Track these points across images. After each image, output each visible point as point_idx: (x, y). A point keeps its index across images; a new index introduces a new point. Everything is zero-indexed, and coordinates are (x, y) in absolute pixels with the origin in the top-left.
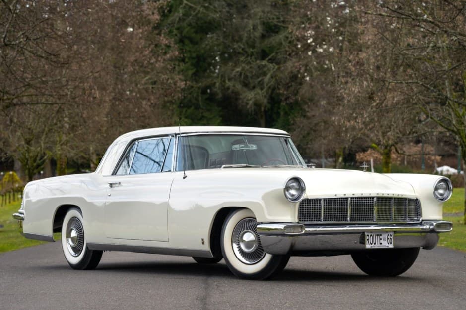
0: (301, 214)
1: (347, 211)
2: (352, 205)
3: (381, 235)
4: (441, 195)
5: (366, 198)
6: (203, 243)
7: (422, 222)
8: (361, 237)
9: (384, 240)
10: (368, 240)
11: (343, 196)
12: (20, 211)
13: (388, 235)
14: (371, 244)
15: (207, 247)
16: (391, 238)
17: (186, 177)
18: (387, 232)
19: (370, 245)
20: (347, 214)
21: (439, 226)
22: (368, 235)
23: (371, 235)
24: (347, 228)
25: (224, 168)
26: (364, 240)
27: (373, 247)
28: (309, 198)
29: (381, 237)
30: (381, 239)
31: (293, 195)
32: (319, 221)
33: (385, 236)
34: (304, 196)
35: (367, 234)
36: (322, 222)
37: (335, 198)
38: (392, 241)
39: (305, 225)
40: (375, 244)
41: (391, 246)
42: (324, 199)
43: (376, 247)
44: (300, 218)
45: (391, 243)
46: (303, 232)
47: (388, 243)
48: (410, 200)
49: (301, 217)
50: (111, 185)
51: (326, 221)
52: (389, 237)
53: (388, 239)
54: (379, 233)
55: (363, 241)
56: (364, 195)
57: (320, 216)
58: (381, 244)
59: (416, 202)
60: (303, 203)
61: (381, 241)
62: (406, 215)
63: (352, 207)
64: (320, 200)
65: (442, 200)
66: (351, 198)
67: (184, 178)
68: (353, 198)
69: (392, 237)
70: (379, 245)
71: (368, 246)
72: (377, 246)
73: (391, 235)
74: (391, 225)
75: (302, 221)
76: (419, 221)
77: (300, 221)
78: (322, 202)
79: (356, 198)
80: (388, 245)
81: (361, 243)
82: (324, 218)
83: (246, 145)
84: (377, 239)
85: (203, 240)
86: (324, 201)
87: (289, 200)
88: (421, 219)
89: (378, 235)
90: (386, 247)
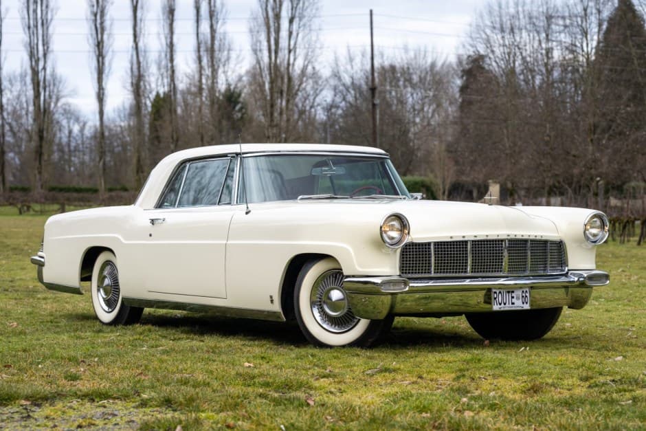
0: (403, 264)
1: (467, 260)
2: (473, 250)
3: (513, 292)
4: (595, 235)
5: (493, 241)
6: (272, 301)
7: (567, 273)
8: (486, 295)
9: (518, 298)
10: (495, 298)
11: (462, 239)
12: (40, 253)
13: (523, 292)
14: (500, 304)
15: (277, 307)
16: (526, 296)
17: (250, 212)
18: (521, 288)
19: (499, 306)
20: (467, 263)
21: (591, 278)
22: (495, 293)
23: (500, 292)
24: (467, 282)
25: (302, 199)
26: (490, 299)
27: (502, 309)
28: (415, 241)
29: (513, 295)
30: (513, 297)
31: (393, 238)
32: (428, 273)
33: (518, 293)
34: (407, 240)
35: (494, 290)
36: (433, 275)
37: (450, 242)
38: (528, 299)
39: (410, 279)
40: (505, 304)
41: (527, 307)
42: (435, 242)
43: (507, 309)
44: (403, 270)
45: (527, 303)
46: (407, 289)
47: (523, 303)
48: (553, 243)
49: (403, 268)
50: (153, 221)
51: (437, 272)
52: (524, 295)
53: (523, 297)
54: (510, 290)
55: (488, 299)
56: (490, 238)
57: (430, 266)
58: (513, 304)
59: (559, 246)
60: (406, 249)
61: (514, 300)
62: (546, 264)
63: (473, 253)
64: (429, 244)
65: (595, 242)
66: (473, 241)
67: (247, 213)
68: (475, 241)
69: (528, 295)
70: (511, 305)
71: (496, 307)
72: (508, 307)
73: (526, 292)
74: (527, 277)
75: (406, 273)
76: (563, 271)
77: (402, 273)
78: (432, 247)
79: (478, 241)
80: (522, 305)
81: (486, 302)
82: (435, 269)
83: (331, 169)
84: (507, 297)
85: (271, 297)
86: (435, 245)
87: (387, 245)
88: (566, 269)
89: (509, 292)
90: (520, 308)
